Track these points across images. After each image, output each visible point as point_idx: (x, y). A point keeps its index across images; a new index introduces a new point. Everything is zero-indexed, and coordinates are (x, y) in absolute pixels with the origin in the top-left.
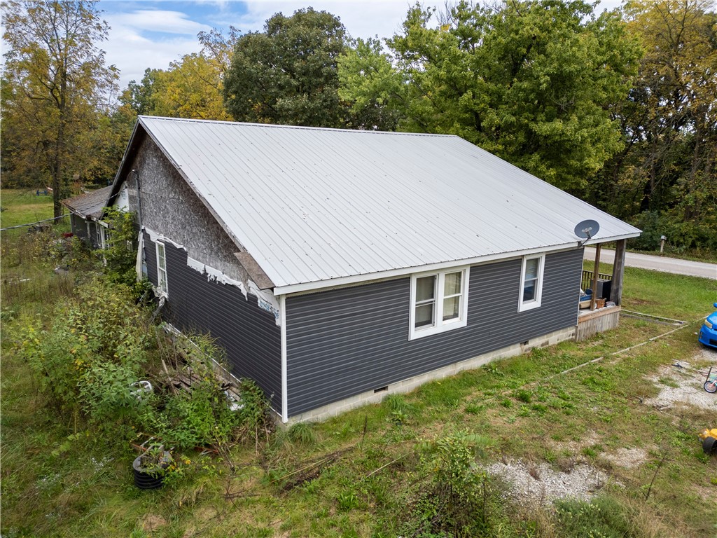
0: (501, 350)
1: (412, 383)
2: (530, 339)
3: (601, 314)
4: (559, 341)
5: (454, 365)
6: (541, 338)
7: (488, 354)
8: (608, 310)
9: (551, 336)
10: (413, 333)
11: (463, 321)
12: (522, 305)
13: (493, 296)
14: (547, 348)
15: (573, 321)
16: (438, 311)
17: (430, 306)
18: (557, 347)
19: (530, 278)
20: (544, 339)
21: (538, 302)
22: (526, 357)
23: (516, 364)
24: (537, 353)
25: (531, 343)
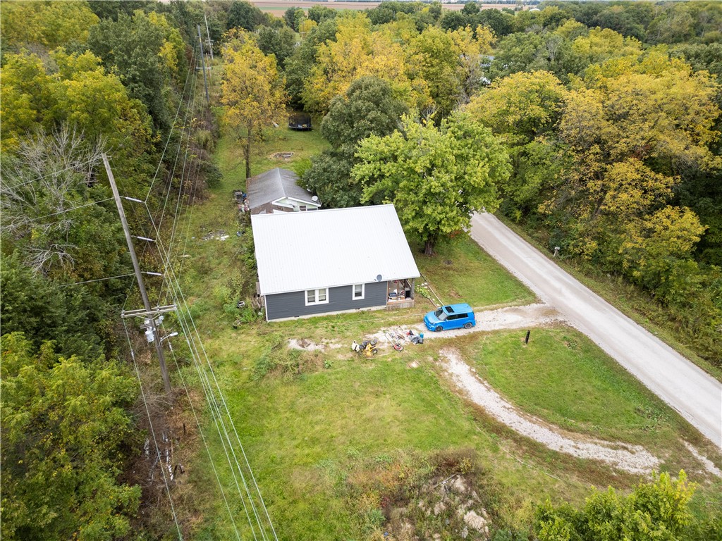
0: (346, 310)
3: (402, 302)
6: (367, 308)
7: (340, 311)
8: (406, 301)
9: (372, 308)
10: (307, 304)
11: (327, 302)
12: (354, 298)
13: (340, 295)
14: (369, 312)
15: (385, 304)
16: (317, 299)
17: (314, 298)
18: (374, 312)
19: (358, 290)
20: (369, 308)
21: (363, 297)
22: (357, 314)
23: (350, 316)
24: (363, 313)
25: (361, 309)
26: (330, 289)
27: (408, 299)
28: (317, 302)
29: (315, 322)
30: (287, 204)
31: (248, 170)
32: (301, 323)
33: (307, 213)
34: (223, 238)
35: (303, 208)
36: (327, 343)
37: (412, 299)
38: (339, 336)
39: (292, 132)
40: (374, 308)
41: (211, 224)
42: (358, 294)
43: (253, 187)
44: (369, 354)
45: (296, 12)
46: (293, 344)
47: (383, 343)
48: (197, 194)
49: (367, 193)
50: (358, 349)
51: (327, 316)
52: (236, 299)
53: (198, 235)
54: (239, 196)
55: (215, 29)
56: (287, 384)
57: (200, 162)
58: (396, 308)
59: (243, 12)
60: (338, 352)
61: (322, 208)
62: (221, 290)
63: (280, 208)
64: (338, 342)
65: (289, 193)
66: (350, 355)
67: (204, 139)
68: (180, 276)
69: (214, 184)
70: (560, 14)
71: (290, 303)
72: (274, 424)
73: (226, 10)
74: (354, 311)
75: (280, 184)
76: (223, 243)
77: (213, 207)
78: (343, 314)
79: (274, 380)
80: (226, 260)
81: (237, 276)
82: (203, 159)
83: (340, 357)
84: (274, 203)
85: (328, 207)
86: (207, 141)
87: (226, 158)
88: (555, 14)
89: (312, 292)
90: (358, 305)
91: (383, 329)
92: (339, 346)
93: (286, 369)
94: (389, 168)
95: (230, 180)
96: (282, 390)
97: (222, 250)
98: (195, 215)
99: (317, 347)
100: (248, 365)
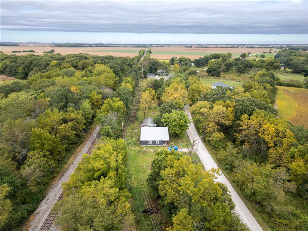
10: (148, 143)
11: (152, 143)
13: (154, 142)
15: (163, 145)
21: (158, 143)
23: (156, 146)
26: (152, 141)
27: (167, 145)
28: (150, 143)
29: (149, 147)
30: (150, 125)
31: (144, 117)
32: (147, 147)
33: (154, 127)
34: (136, 131)
35: (153, 126)
36: (150, 150)
38: (153, 149)
39: (158, 107)
40: (161, 146)
41: (135, 128)
42: (157, 143)
43: (144, 121)
45: (174, 59)
46: (144, 149)
48: (133, 121)
49: (165, 124)
50: (155, 151)
51: (152, 146)
52: (136, 141)
53: (132, 130)
54: (141, 123)
55: (145, 71)
56: (142, 154)
57: (134, 114)
58: (165, 146)
59: (155, 64)
61: (157, 126)
62: (134, 139)
63: (148, 126)
65: (151, 123)
66: (153, 152)
67: (136, 108)
68: (128, 137)
69: (137, 119)
70: (274, 61)
71: (145, 143)
72: (139, 159)
73: (150, 63)
74: (157, 146)
75: (149, 121)
76: (136, 132)
77: (136, 125)
79: (140, 154)
80: (136, 135)
81: (137, 138)
82: (135, 113)
84: (147, 125)
85: (159, 126)
86: (137, 109)
87: (140, 114)
88: (272, 61)
89: (149, 141)
90: (157, 145)
93: (142, 152)
94: (168, 120)
95: (140, 119)
96: (141, 155)
97: (136, 133)
98: (132, 126)
99: (148, 150)
100: (137, 151)
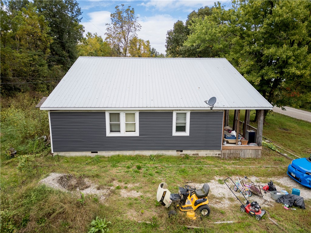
0: (163, 151)
1: (110, 153)
2: (184, 150)
3: (243, 148)
4: (207, 155)
5: (133, 151)
6: (192, 151)
7: (155, 151)
8: (250, 147)
9: (200, 152)
10: (109, 134)
11: (137, 134)
12: (175, 133)
13: (156, 126)
14: (196, 157)
15: (218, 147)
16: (123, 127)
17: (119, 125)
18: (203, 158)
19: (181, 121)
20: (195, 152)
21: (187, 133)
22: (178, 158)
23: (168, 159)
24: (187, 157)
25: (185, 152)
26: (143, 114)
27: (252, 145)
28: (123, 133)
29: (116, 161)
36: (118, 188)
37: (259, 144)
38: (143, 179)
40: (202, 153)
42: (181, 128)
44: (191, 215)
47: (221, 199)
50: (168, 200)
51: (136, 156)
60: (131, 205)
64: (137, 189)
74: (173, 153)
78: (158, 157)
83: (131, 215)
89: (115, 115)
90: (180, 144)
91: (217, 178)
92: (135, 194)
99: (98, 192)
